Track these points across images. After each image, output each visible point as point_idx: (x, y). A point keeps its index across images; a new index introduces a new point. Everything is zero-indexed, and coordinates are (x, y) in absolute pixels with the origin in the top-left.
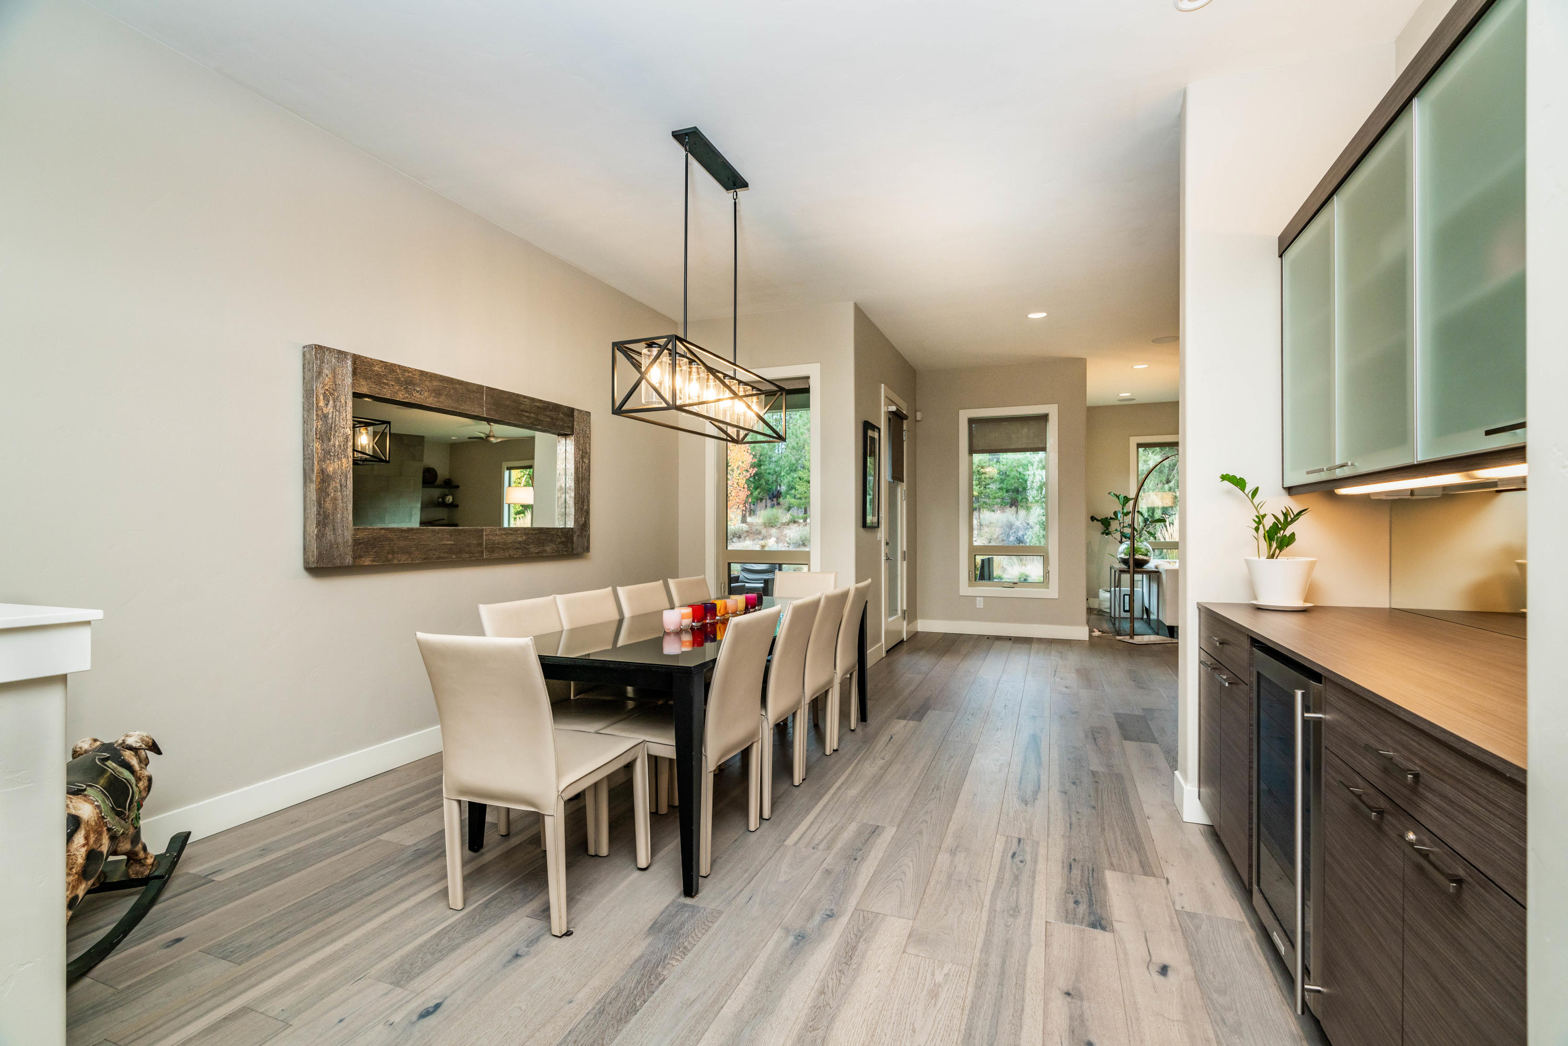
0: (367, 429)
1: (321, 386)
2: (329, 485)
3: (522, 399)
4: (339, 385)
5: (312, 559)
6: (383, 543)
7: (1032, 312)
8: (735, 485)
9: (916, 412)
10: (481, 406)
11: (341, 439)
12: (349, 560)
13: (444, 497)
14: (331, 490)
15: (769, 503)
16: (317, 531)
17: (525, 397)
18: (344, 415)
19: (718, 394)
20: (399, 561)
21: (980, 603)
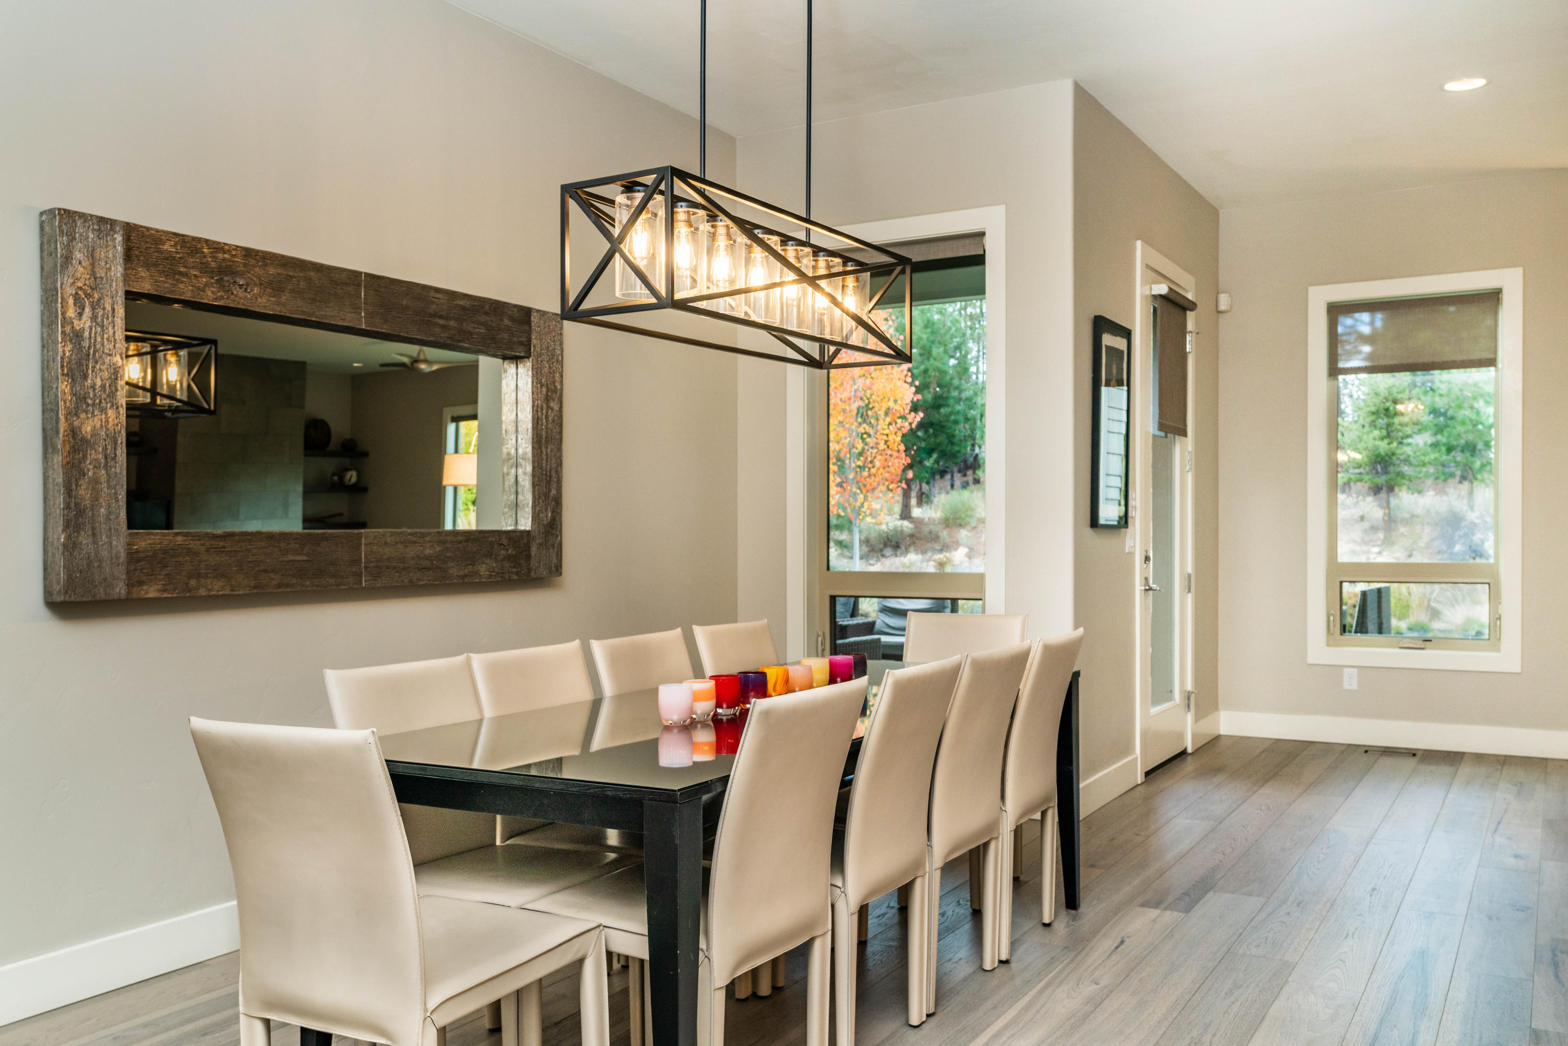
0: (177, 355)
1: (70, 281)
2: (85, 457)
3: (432, 293)
4: (102, 278)
5: (56, 588)
6: (180, 559)
7: (1451, 79)
8: (882, 446)
9: (1218, 293)
10: (356, 308)
11: (106, 374)
12: (120, 589)
13: (341, 472)
14: (88, 466)
15: (958, 479)
16: (65, 538)
17: (437, 290)
18: (111, 331)
19: (771, 274)
20: (210, 590)
21: (1350, 681)
